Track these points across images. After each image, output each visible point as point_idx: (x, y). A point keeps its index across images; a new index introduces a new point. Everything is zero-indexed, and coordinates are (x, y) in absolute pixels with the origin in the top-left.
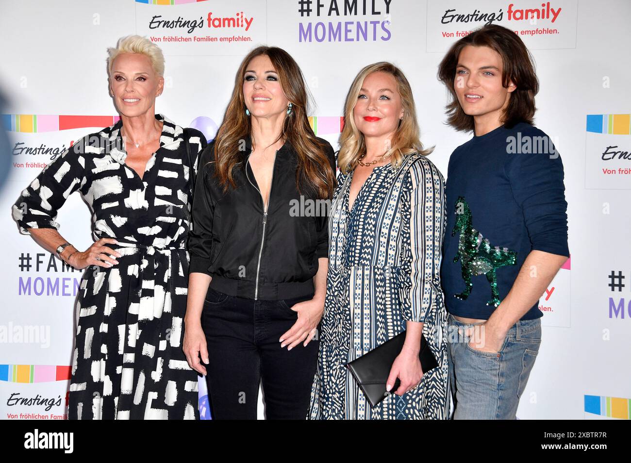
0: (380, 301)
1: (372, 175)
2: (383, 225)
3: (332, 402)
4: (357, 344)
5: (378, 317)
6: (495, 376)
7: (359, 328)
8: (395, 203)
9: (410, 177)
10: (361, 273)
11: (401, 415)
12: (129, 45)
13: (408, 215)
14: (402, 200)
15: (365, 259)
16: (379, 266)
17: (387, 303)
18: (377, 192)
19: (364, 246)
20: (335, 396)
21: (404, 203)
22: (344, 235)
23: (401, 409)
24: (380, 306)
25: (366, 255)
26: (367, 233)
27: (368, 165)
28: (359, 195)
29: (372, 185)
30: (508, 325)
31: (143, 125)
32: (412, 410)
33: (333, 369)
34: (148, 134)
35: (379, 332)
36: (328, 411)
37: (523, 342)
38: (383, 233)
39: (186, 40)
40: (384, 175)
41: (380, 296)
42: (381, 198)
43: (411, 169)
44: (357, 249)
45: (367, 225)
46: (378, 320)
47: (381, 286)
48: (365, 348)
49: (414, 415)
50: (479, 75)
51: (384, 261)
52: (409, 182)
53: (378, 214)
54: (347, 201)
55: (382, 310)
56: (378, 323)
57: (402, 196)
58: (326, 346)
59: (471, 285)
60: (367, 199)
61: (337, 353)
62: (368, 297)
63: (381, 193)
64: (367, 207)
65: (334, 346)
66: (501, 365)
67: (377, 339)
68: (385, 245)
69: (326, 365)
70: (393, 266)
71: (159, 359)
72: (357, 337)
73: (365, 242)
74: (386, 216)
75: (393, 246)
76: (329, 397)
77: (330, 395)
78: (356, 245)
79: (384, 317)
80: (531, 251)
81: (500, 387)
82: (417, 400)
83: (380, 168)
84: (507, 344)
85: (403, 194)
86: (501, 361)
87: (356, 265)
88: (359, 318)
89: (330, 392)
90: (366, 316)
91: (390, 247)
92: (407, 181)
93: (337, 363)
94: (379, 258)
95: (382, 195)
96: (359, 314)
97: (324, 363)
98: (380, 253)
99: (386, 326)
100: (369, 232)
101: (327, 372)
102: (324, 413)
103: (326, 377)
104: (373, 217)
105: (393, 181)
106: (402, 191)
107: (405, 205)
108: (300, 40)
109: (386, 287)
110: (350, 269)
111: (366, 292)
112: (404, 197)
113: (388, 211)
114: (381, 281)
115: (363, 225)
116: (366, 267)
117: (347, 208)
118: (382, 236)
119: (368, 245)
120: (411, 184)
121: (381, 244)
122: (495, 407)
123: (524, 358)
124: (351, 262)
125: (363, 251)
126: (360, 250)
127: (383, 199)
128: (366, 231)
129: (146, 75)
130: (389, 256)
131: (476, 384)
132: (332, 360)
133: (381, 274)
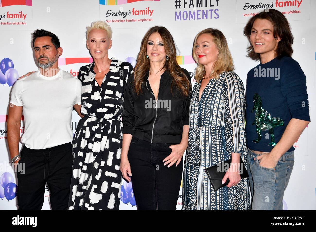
0: (214, 143)
1: (209, 83)
2: (214, 106)
3: (193, 192)
4: (203, 164)
5: (213, 151)
6: (273, 179)
7: (204, 156)
8: (219, 96)
9: (226, 82)
10: (204, 130)
11: (226, 197)
12: (97, 26)
13: (228, 101)
14: (223, 94)
15: (206, 123)
16: (213, 126)
17: (217, 144)
18: (211, 91)
19: (205, 117)
20: (194, 189)
21: (225, 95)
22: (197, 112)
23: (225, 195)
24: (214, 145)
25: (206, 121)
26: (207, 111)
27: (207, 78)
28: (203, 93)
29: (209, 88)
30: (281, 155)
31: (103, 63)
32: (230, 195)
33: (193, 176)
34: (105, 66)
35: (214, 158)
36: (191, 197)
37: (286, 162)
38: (214, 110)
39: (122, 21)
40: (214, 82)
41: (214, 141)
42: (213, 93)
43: (226, 79)
44: (203, 119)
45: (207, 107)
46: (213, 152)
47: (214, 136)
48: (207, 165)
49: (232, 197)
50: (262, 33)
51: (215, 124)
52: (226, 85)
53: (211, 101)
54: (198, 96)
55: (215, 147)
56: (213, 153)
57: (223, 92)
58: (190, 165)
59: (261, 136)
60: (207, 94)
61: (195, 169)
62: (208, 141)
63: (213, 91)
64: (207, 98)
65: (194, 166)
66: (276, 174)
67: (212, 161)
68: (216, 116)
69: (190, 175)
70: (220, 126)
71: (100, 170)
72: (203, 160)
73: (206, 115)
74: (215, 102)
75: (219, 117)
76: (191, 190)
77: (192, 189)
78: (202, 117)
79: (216, 150)
80: (291, 119)
81: (276, 185)
82: (233, 190)
83: (213, 80)
84: (279, 164)
85: (223, 91)
86: (276, 172)
87: (202, 126)
88: (203, 151)
89: (192, 187)
90: (207, 150)
91: (218, 117)
92: (224, 85)
93: (195, 174)
94: (213, 122)
95: (214, 92)
96: (203, 149)
97: (189, 174)
98: (213, 120)
99: (217, 155)
100: (208, 110)
101: (190, 178)
102: (189, 197)
103: (189, 180)
104: (209, 103)
105: (218, 85)
106: (223, 90)
107: (225, 97)
108: (176, 20)
109: (216, 136)
110: (200, 128)
111: (207, 139)
112: (224, 93)
113: (216, 100)
114: (214, 133)
115: (205, 107)
116: (206, 127)
117: (198, 99)
118: (214, 112)
119: (207, 116)
120: (227, 86)
121: (213, 116)
122: (274, 194)
123: (287, 170)
124: (200, 125)
125: (205, 119)
126: (204, 119)
127: (214, 94)
128: (206, 110)
129: (105, 39)
130: (218, 122)
131: (264, 184)
132: (193, 172)
133: (214, 130)
